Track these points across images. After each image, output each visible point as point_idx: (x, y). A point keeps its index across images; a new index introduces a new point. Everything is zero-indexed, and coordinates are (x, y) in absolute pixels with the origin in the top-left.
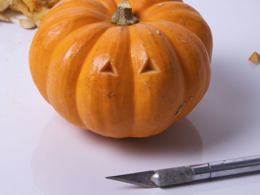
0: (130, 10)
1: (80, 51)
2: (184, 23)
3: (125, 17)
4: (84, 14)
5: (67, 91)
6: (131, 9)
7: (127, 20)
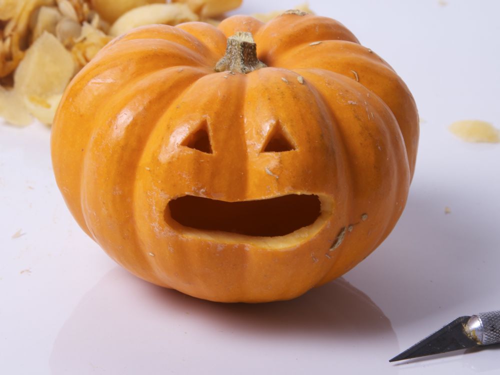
0: (253, 48)
1: (146, 109)
2: (359, 78)
3: (243, 59)
4: (162, 49)
5: (117, 188)
6: (255, 45)
7: (246, 65)
